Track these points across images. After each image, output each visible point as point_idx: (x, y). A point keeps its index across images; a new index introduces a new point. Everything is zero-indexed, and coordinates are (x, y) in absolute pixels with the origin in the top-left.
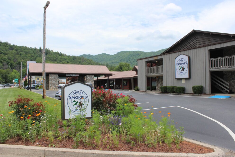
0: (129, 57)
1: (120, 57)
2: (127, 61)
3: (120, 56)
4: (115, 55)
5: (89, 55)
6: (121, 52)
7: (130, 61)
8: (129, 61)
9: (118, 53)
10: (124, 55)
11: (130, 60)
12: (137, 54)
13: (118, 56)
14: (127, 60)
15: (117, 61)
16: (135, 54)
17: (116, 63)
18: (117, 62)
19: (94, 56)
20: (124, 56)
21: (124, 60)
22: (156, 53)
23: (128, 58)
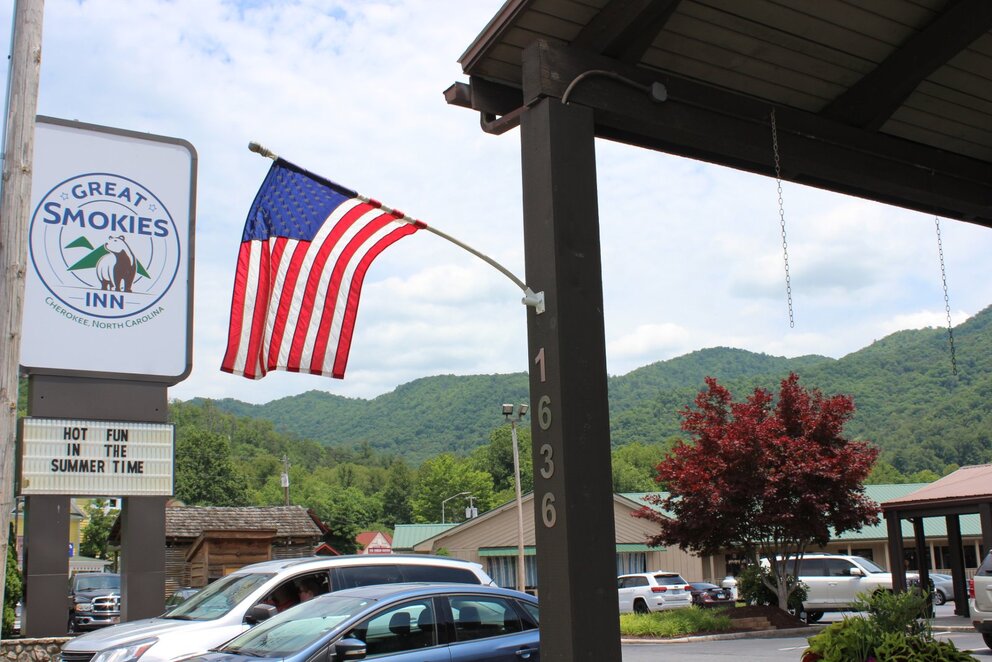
0: (469, 407)
1: (417, 410)
2: (458, 433)
3: (416, 406)
4: (383, 398)
5: (229, 400)
6: (418, 382)
7: (477, 434)
8: (472, 431)
9: (403, 390)
10: (438, 398)
11: (475, 427)
12: (514, 393)
13: (403, 409)
14: (458, 428)
15: (402, 437)
16: (505, 391)
17: (395, 445)
18: (397, 442)
19: (257, 406)
20: (442, 409)
21: (440, 431)
22: (627, 386)
23: (464, 416)
